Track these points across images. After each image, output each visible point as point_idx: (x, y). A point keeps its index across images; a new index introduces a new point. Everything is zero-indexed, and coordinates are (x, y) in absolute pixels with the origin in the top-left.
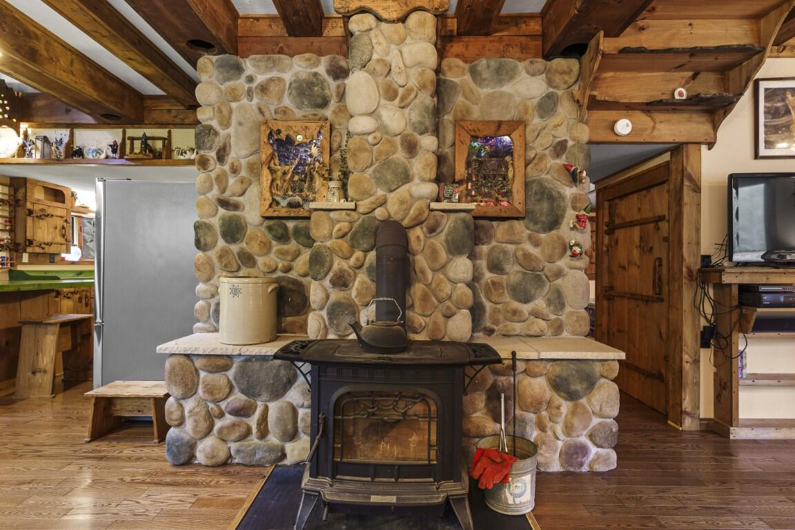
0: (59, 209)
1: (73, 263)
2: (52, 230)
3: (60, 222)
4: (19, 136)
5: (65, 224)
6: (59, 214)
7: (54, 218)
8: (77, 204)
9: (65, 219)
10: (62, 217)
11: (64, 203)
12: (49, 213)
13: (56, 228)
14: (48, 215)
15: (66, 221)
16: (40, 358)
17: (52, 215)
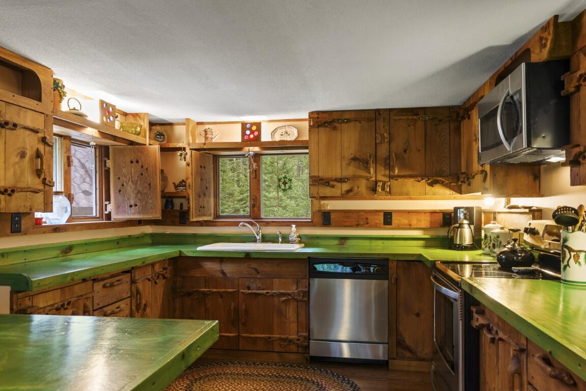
0: (30, 113)
1: (57, 229)
2: (15, 159)
3: (31, 143)
5: (41, 147)
6: (29, 123)
7: (20, 132)
8: (64, 107)
9: (41, 135)
10: (36, 131)
11: (40, 100)
12: (8, 118)
13: (23, 155)
14: (7, 123)
15: (44, 140)
17: (15, 125)
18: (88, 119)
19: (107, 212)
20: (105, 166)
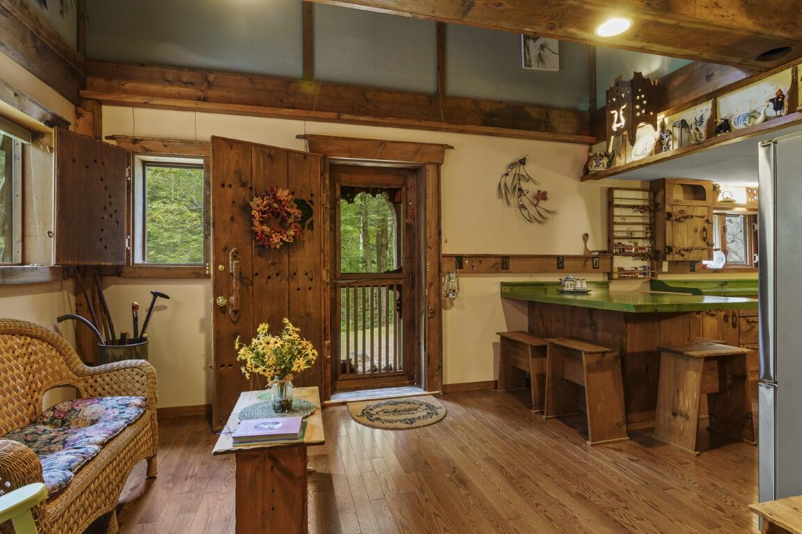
0: (699, 208)
1: (716, 271)
2: (692, 233)
3: (700, 224)
4: (656, 130)
5: (706, 225)
6: (699, 214)
7: (694, 219)
8: (720, 198)
9: (706, 218)
10: (703, 217)
11: (705, 199)
12: (688, 214)
13: (696, 231)
14: (688, 216)
15: (708, 221)
16: (681, 398)
17: (692, 216)
18: (736, 203)
19: (755, 262)
20: (754, 229)
